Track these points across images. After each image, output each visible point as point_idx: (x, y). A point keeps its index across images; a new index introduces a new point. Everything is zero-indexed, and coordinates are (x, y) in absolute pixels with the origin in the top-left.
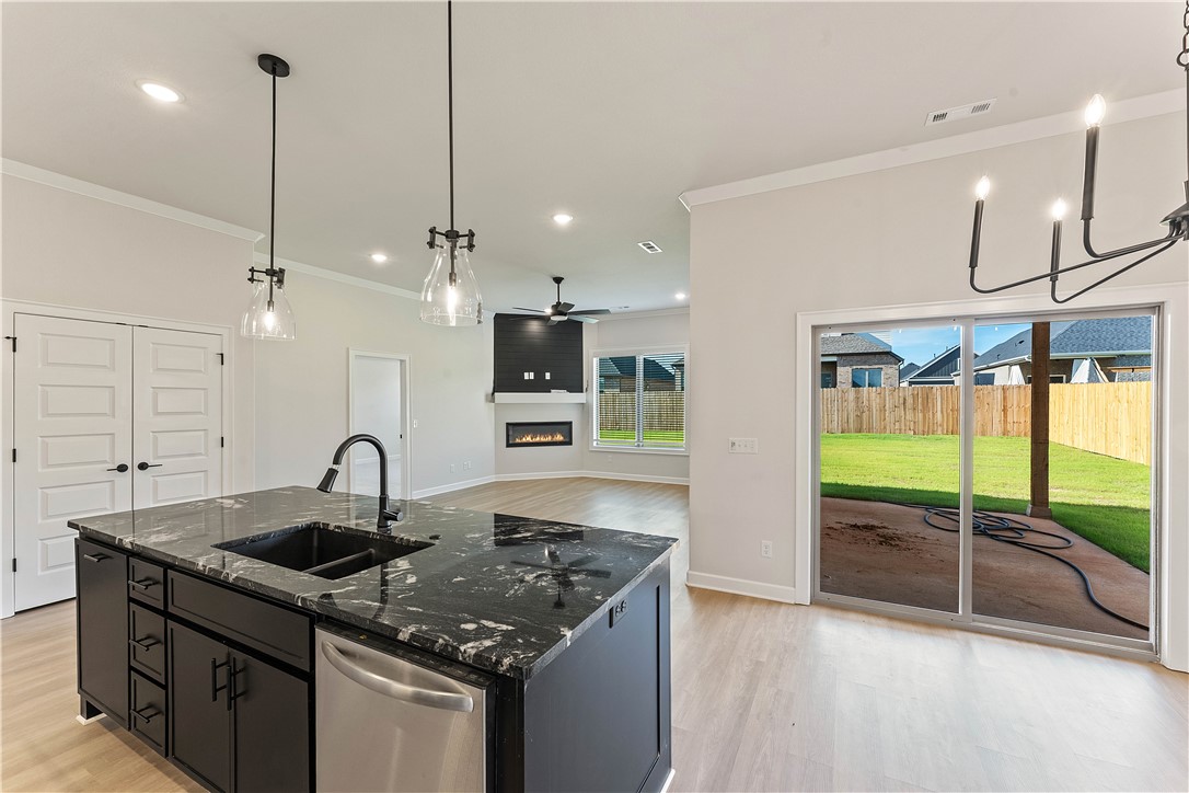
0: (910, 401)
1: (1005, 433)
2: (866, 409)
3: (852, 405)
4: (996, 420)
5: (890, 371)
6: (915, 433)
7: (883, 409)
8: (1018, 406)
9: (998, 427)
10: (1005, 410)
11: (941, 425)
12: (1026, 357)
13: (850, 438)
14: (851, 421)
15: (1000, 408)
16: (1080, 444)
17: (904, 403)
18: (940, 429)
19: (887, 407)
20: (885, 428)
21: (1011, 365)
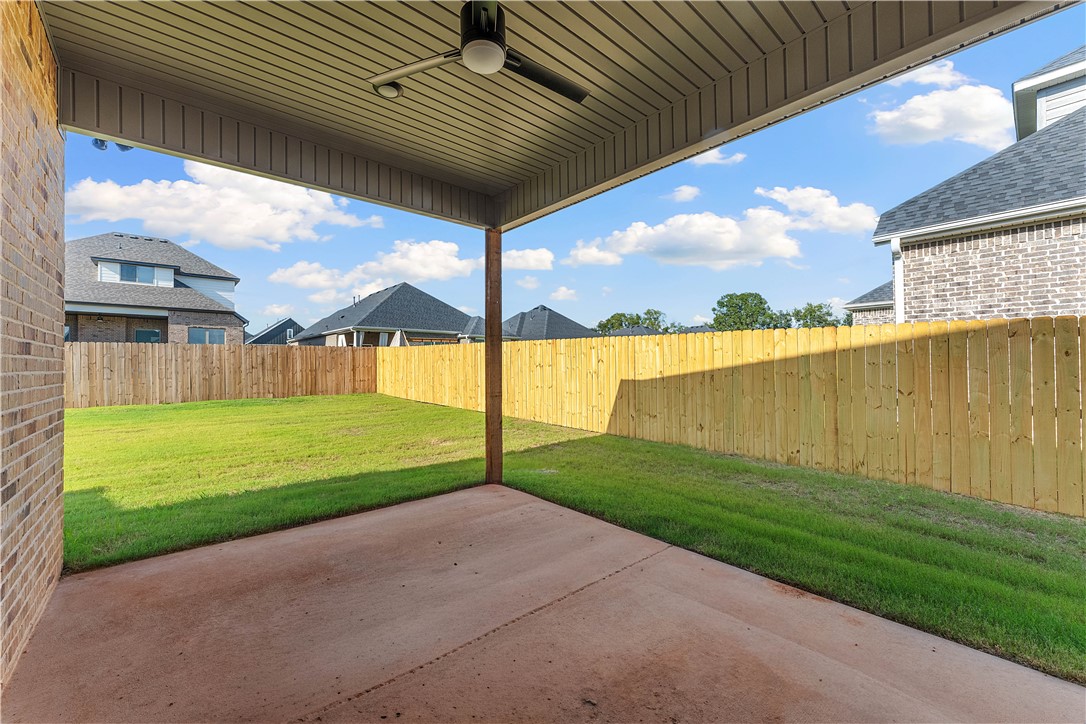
0: (269, 360)
1: (354, 391)
2: (216, 370)
3: (197, 366)
4: (347, 380)
5: (234, 332)
6: (274, 396)
7: (238, 370)
8: (363, 366)
9: (349, 385)
10: (354, 370)
11: (301, 386)
12: (351, 328)
13: (197, 408)
14: (196, 386)
15: (351, 367)
16: (413, 396)
17: (263, 363)
18: (299, 390)
19: (243, 369)
20: (240, 392)
21: (338, 334)
